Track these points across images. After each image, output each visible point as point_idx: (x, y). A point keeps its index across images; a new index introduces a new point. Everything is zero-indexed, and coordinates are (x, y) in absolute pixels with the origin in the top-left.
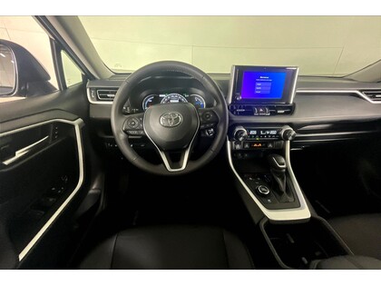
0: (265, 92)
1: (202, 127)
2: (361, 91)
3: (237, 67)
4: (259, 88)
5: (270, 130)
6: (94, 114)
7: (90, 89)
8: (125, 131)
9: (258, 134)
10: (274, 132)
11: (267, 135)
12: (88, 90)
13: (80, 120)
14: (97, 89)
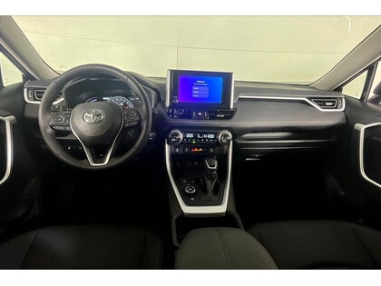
0: (203, 96)
1: (127, 125)
2: (310, 99)
3: (172, 72)
4: (196, 92)
5: (207, 133)
6: (28, 113)
7: (28, 89)
8: (51, 127)
9: (195, 137)
10: (212, 136)
11: (204, 139)
12: (25, 90)
13: (12, 117)
14: (35, 89)
